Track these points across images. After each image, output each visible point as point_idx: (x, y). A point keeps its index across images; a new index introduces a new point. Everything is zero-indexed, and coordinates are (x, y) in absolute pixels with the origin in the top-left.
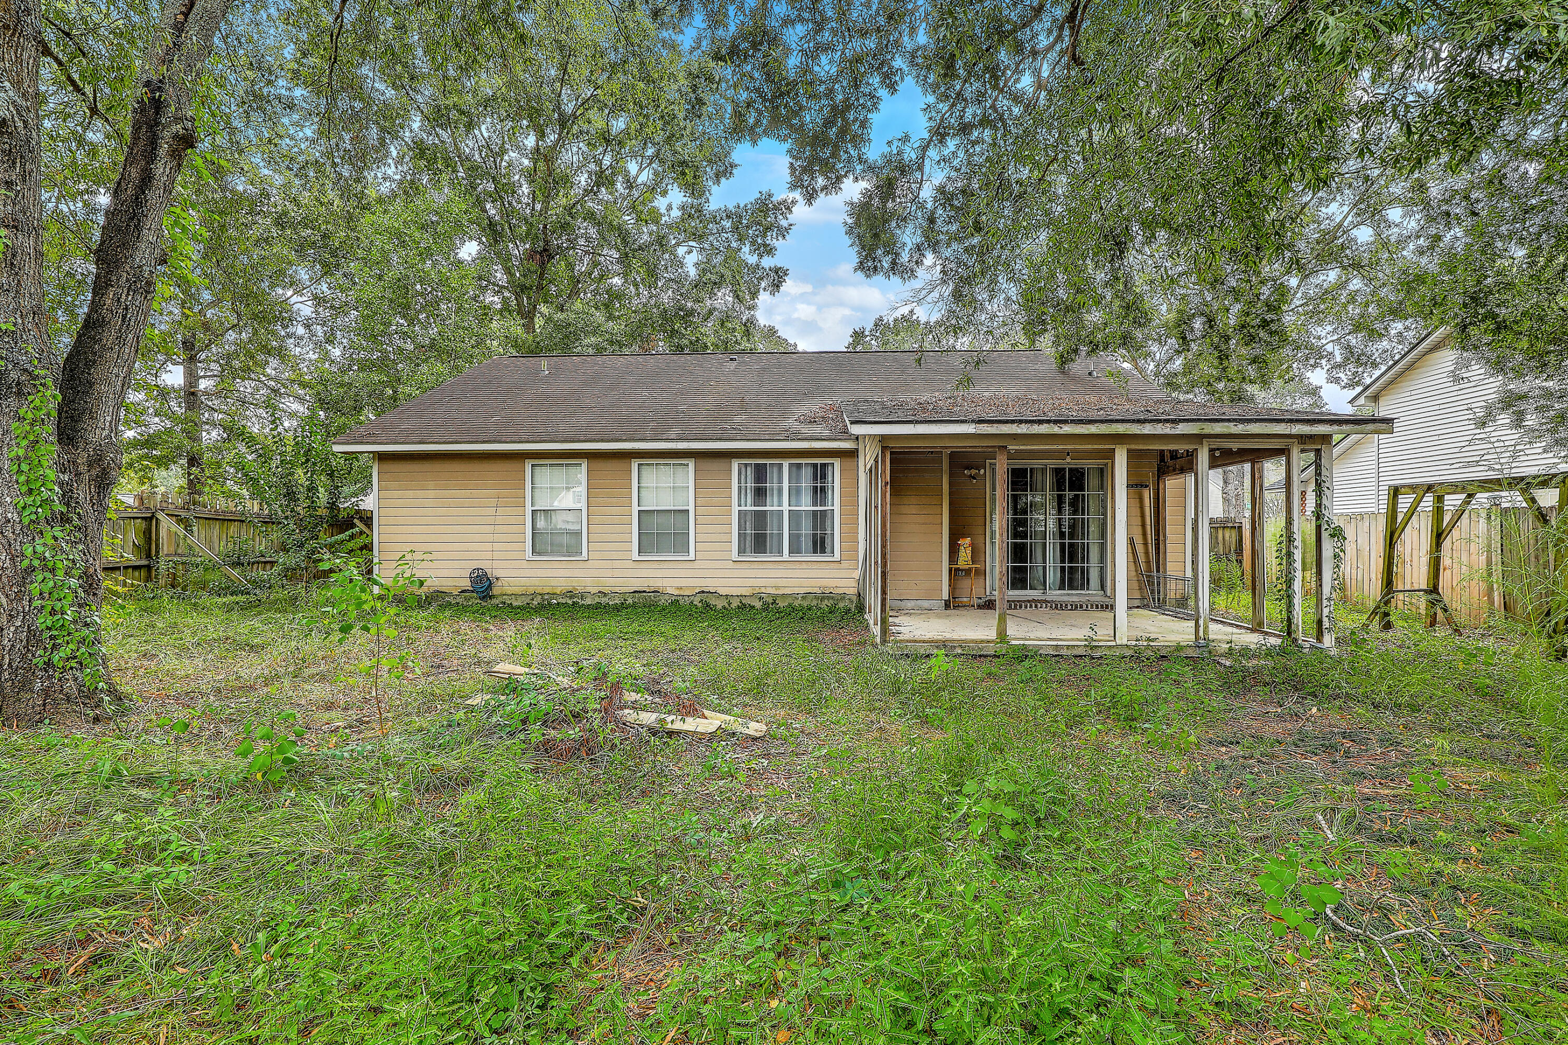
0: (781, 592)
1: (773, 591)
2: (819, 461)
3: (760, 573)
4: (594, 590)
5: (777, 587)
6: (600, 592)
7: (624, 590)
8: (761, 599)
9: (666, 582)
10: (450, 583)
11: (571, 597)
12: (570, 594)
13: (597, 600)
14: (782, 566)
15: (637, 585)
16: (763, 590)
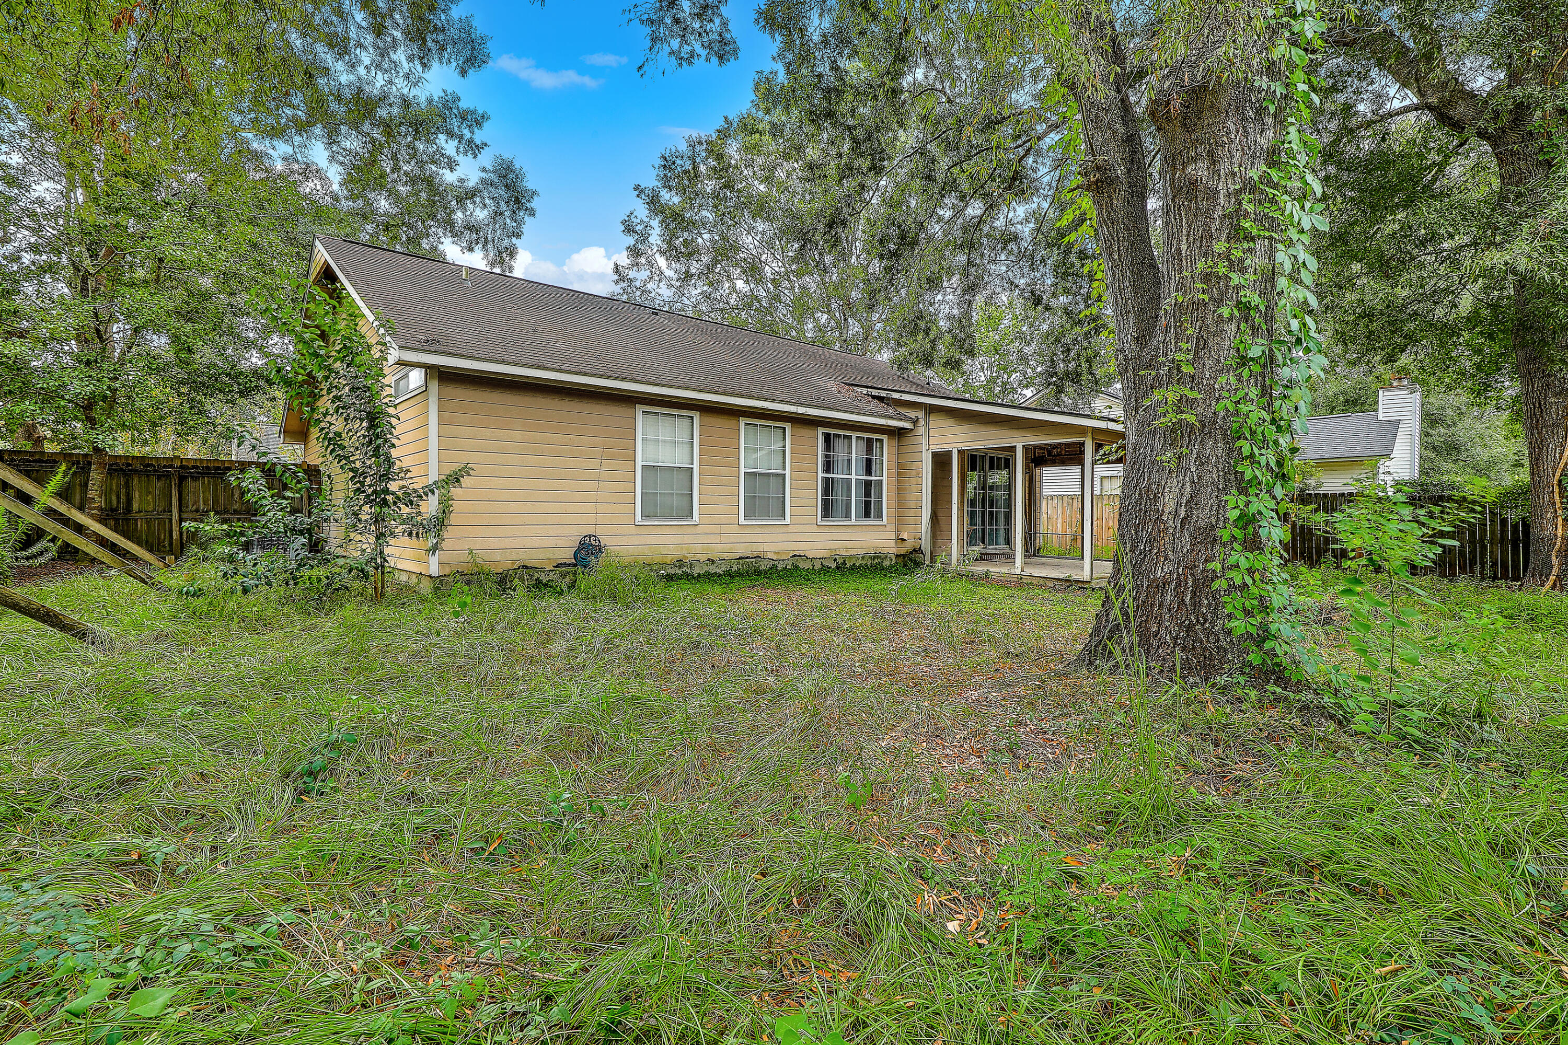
0: (849, 554)
1: (843, 553)
2: (866, 435)
3: (835, 537)
4: (703, 558)
5: (848, 549)
6: (709, 560)
7: (731, 556)
8: (835, 560)
9: (766, 548)
10: (541, 555)
11: (680, 567)
12: (680, 563)
13: (706, 568)
14: (851, 530)
15: (741, 550)
16: (837, 552)
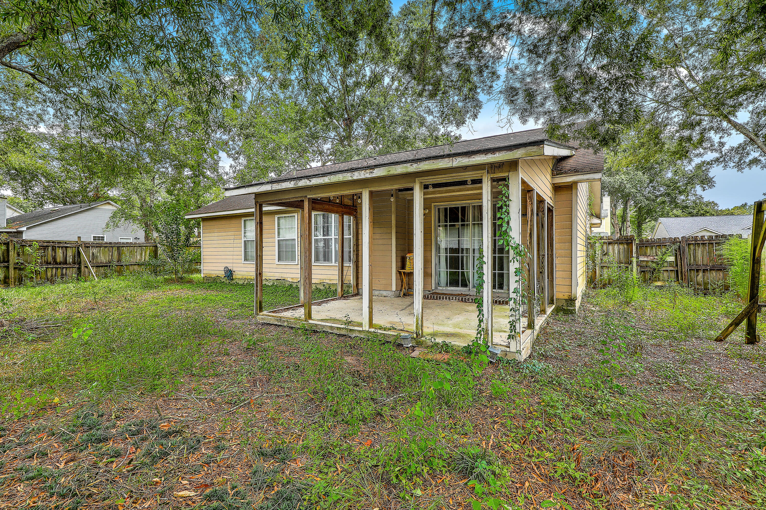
0: (332, 282)
1: (328, 281)
3: (323, 272)
5: (330, 280)
7: (273, 278)
8: (324, 285)
9: (288, 275)
10: (221, 272)
14: (332, 268)
15: (278, 276)
16: (324, 281)
